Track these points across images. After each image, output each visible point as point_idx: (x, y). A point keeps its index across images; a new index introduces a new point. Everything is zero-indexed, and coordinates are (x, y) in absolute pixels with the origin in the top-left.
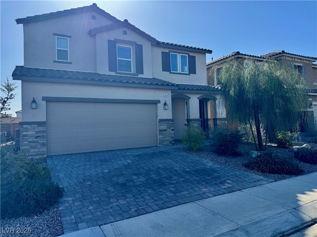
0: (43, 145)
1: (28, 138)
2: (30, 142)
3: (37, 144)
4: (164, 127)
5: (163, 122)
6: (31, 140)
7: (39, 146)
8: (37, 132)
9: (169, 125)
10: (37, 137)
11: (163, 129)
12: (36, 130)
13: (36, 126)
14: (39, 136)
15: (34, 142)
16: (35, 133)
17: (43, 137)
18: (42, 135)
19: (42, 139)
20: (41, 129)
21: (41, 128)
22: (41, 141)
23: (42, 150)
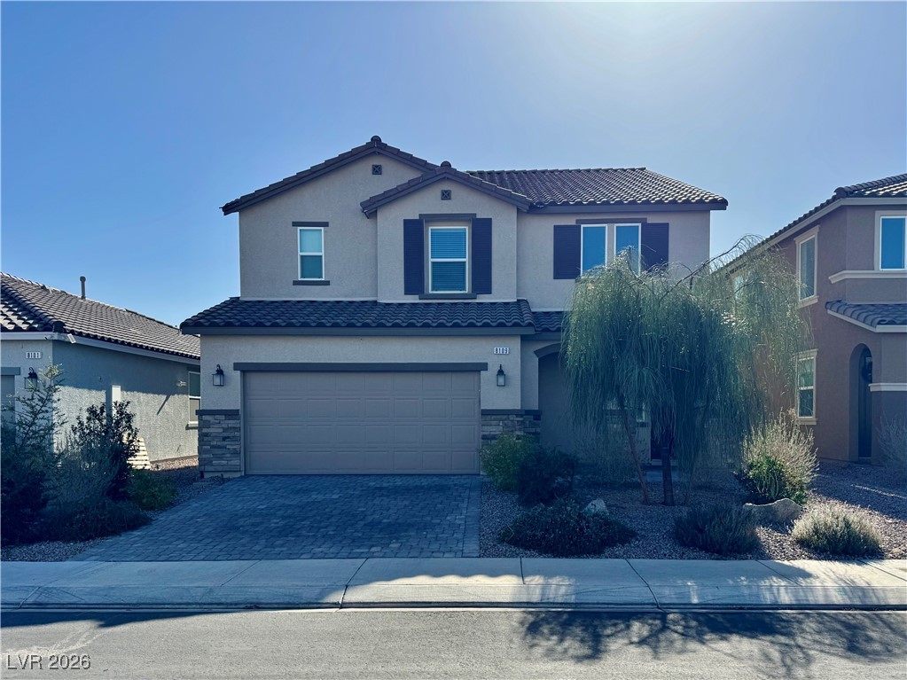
0: (236, 453)
1: (210, 439)
2: (213, 447)
3: (224, 451)
4: (495, 429)
5: (493, 417)
6: (215, 443)
7: (228, 455)
8: (225, 430)
9: (510, 423)
10: (224, 439)
11: (492, 433)
12: (223, 426)
13: (223, 417)
14: (228, 437)
15: (219, 447)
16: (221, 430)
17: (236, 439)
18: (233, 434)
19: (232, 443)
20: (232, 423)
21: (231, 421)
22: (231, 446)
23: (233, 462)
